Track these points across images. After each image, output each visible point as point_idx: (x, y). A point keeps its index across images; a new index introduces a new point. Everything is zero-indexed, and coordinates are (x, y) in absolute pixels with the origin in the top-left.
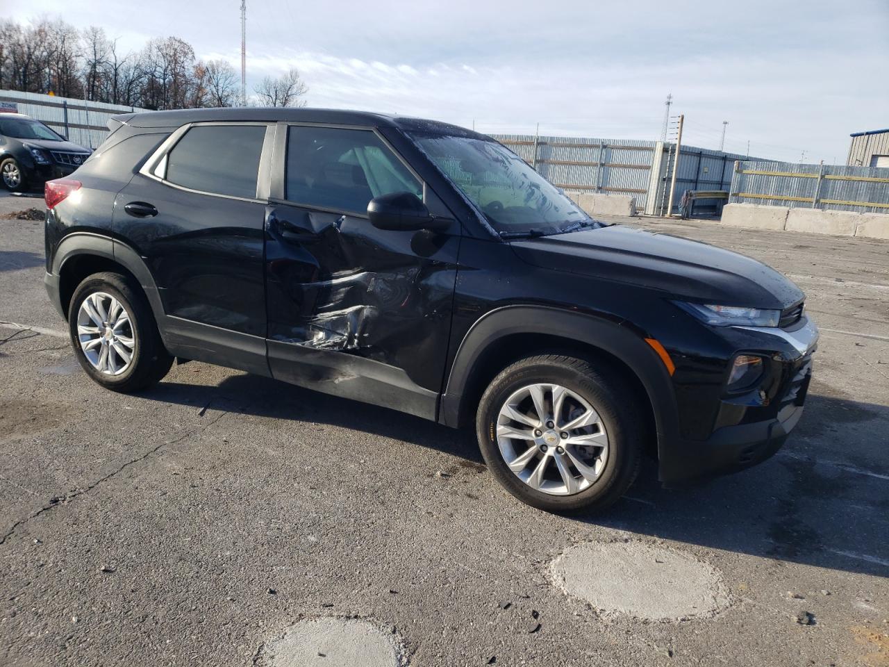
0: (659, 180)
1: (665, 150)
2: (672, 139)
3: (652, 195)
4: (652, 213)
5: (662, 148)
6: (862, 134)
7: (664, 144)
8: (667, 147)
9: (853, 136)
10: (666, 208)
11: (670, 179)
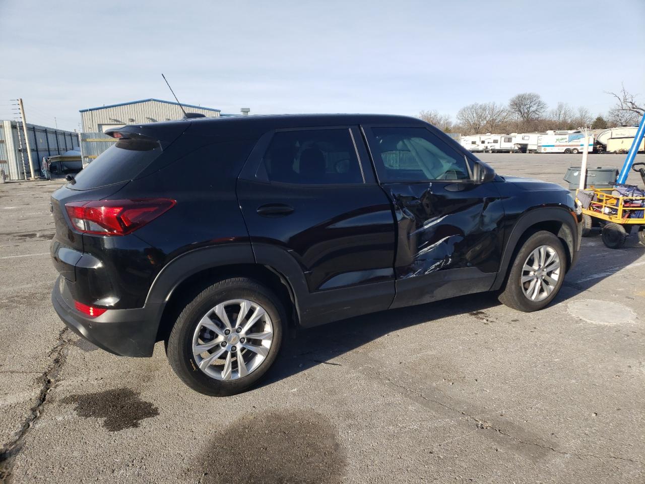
0: (15, 151)
1: (14, 127)
2: (18, 118)
3: (12, 164)
4: (17, 179)
5: (10, 125)
6: (87, 111)
7: (11, 122)
8: (14, 124)
9: (81, 111)
10: (29, 173)
11: (25, 150)
